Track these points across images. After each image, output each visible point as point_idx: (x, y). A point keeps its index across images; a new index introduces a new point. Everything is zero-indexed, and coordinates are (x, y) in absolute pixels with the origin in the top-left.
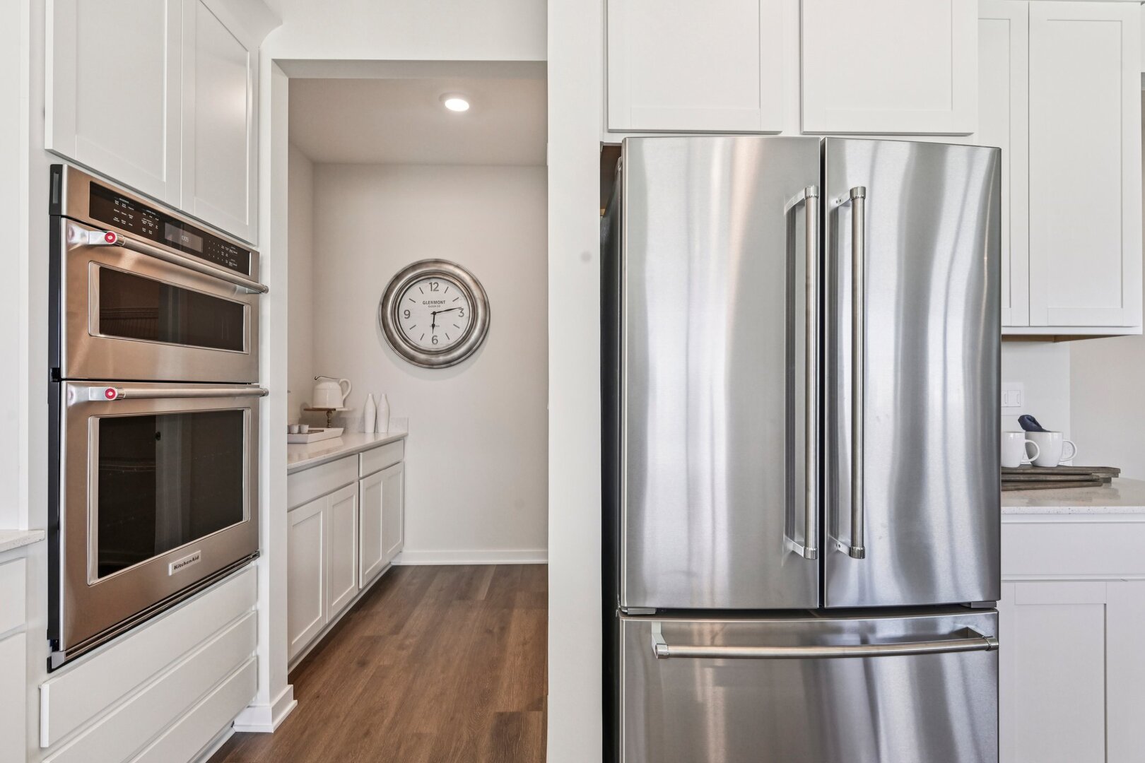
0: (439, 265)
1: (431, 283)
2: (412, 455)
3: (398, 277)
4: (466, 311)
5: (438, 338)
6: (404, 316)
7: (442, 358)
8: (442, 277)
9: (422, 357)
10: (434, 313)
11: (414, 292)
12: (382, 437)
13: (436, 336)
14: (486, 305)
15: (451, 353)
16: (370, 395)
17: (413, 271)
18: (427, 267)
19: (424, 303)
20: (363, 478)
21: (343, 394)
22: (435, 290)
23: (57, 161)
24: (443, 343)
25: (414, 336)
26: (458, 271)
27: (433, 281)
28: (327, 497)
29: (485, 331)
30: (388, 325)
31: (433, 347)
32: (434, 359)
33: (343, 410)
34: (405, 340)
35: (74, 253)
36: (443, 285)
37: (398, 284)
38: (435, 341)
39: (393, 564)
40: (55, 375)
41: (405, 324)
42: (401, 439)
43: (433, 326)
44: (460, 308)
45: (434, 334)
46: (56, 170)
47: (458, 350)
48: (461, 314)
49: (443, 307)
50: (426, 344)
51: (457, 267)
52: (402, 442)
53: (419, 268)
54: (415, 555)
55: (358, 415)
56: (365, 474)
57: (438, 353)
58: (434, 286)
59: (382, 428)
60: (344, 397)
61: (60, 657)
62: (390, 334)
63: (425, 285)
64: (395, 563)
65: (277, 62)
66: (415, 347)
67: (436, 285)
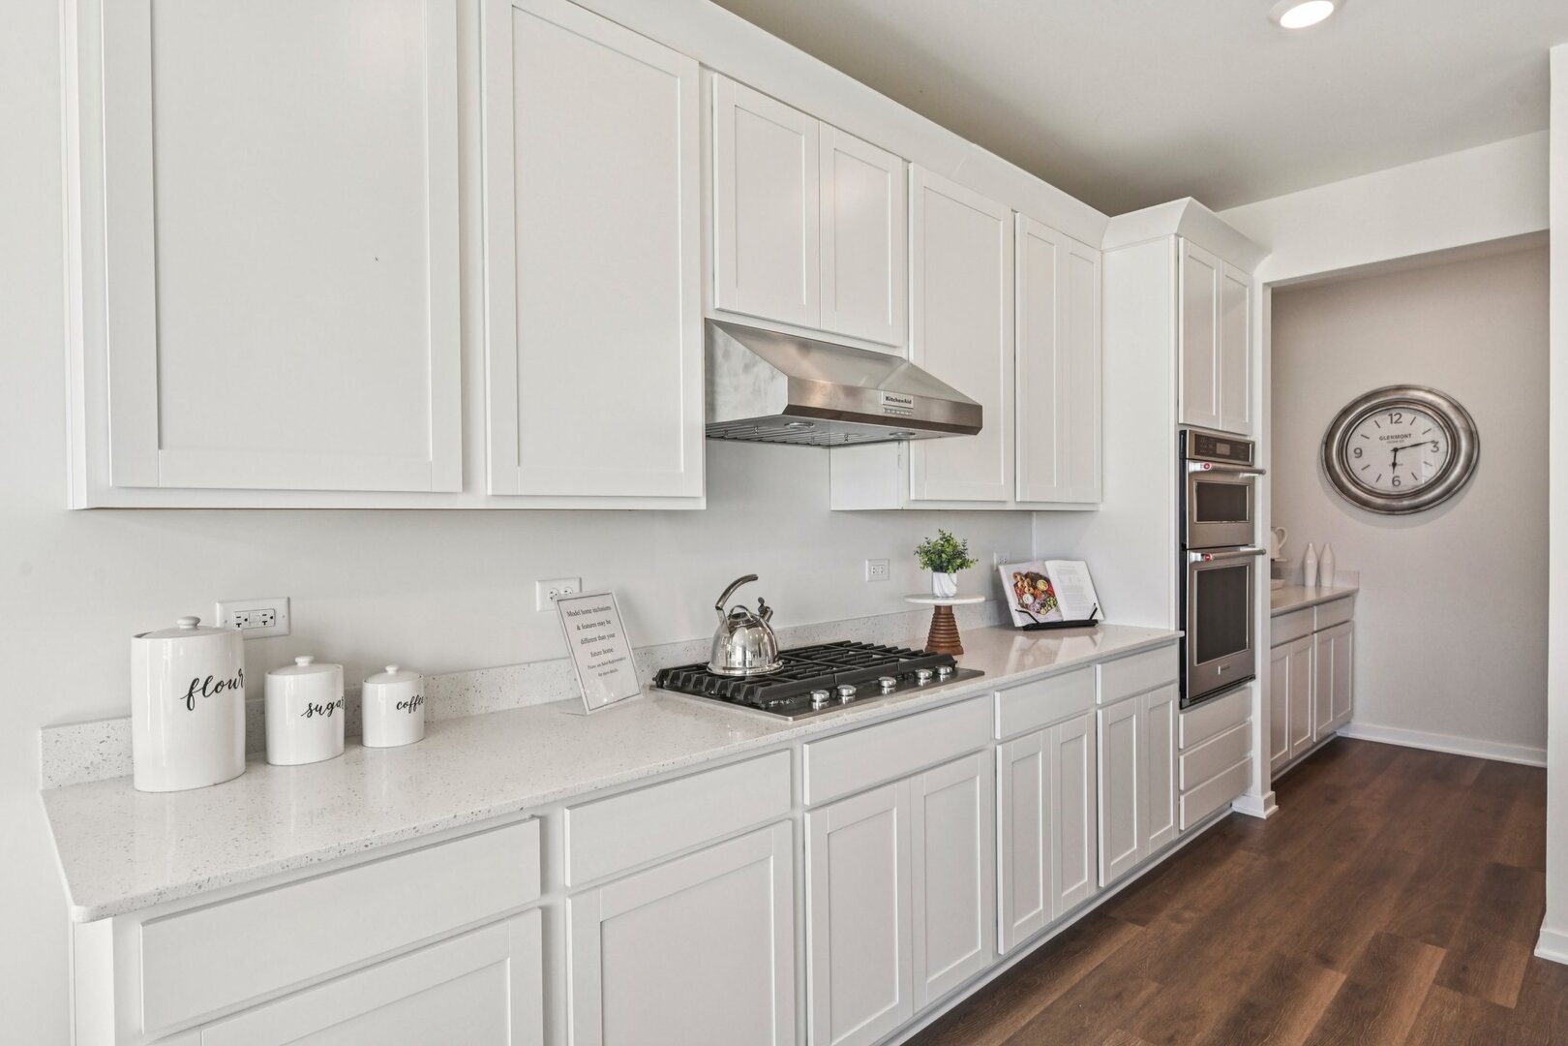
0: (1402, 392)
1: (1391, 415)
2: (1363, 613)
3: (1345, 412)
4: (1443, 446)
5: (1401, 479)
6: (1354, 455)
7: (1406, 503)
8: (1405, 406)
9: (1380, 501)
10: (1396, 450)
11: (1368, 427)
12: (1326, 593)
13: (1398, 477)
14: (1473, 436)
15: (1420, 497)
16: (1311, 545)
17: (1367, 402)
18: (1387, 396)
19: (1381, 439)
20: (1316, 632)
21: (1279, 542)
22: (1396, 422)
23: (1184, 428)
24: (1408, 484)
25: (1368, 478)
26: (1430, 397)
27: (1394, 412)
28: (1292, 644)
29: (1470, 467)
30: (1333, 467)
31: (1394, 491)
32: (1395, 503)
33: (1282, 560)
34: (1356, 483)
35: (1191, 474)
36: (1407, 417)
37: (1346, 419)
38: (1396, 483)
39: (1339, 734)
40: (1183, 548)
41: (1356, 464)
42: (1348, 596)
43: (1394, 465)
44: (1433, 442)
45: (1395, 474)
46: (1183, 433)
47: (1430, 492)
48: (1435, 449)
49: (1407, 442)
50: (1385, 485)
51: (1430, 391)
52: (1351, 598)
53: (1375, 399)
54: (1367, 728)
55: (1295, 565)
56: (1320, 628)
57: (1401, 496)
58: (1395, 418)
59: (1326, 582)
60: (1280, 546)
61: (1186, 702)
62: (1335, 477)
63: (1383, 419)
64: (1341, 733)
65: (1266, 285)
66: (1371, 491)
67: (1398, 416)
